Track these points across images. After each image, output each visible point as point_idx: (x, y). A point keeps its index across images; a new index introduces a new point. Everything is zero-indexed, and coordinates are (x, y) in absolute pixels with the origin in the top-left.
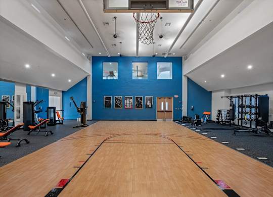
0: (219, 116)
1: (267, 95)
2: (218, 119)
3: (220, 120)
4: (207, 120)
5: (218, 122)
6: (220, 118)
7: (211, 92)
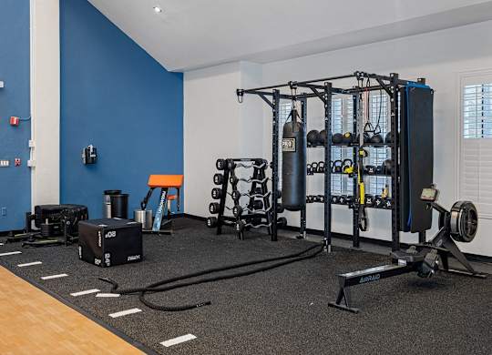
0: (221, 195)
1: (423, 80)
2: (219, 209)
3: (228, 213)
4: (166, 217)
5: (219, 224)
6: (229, 202)
7: (179, 76)
